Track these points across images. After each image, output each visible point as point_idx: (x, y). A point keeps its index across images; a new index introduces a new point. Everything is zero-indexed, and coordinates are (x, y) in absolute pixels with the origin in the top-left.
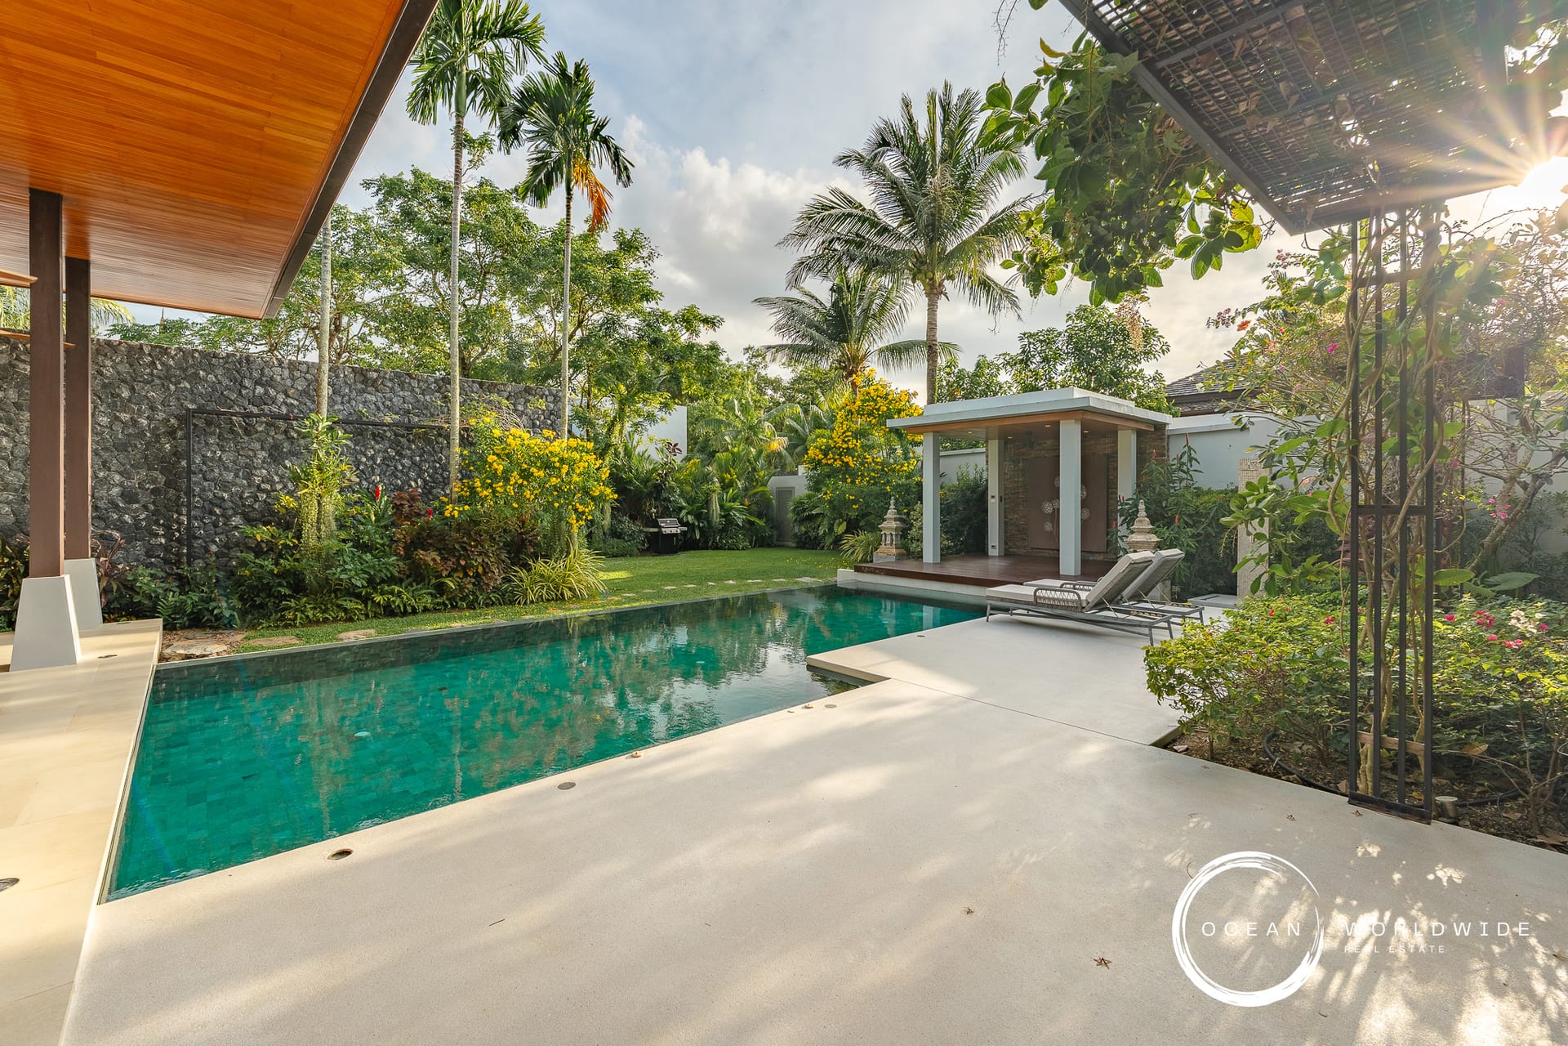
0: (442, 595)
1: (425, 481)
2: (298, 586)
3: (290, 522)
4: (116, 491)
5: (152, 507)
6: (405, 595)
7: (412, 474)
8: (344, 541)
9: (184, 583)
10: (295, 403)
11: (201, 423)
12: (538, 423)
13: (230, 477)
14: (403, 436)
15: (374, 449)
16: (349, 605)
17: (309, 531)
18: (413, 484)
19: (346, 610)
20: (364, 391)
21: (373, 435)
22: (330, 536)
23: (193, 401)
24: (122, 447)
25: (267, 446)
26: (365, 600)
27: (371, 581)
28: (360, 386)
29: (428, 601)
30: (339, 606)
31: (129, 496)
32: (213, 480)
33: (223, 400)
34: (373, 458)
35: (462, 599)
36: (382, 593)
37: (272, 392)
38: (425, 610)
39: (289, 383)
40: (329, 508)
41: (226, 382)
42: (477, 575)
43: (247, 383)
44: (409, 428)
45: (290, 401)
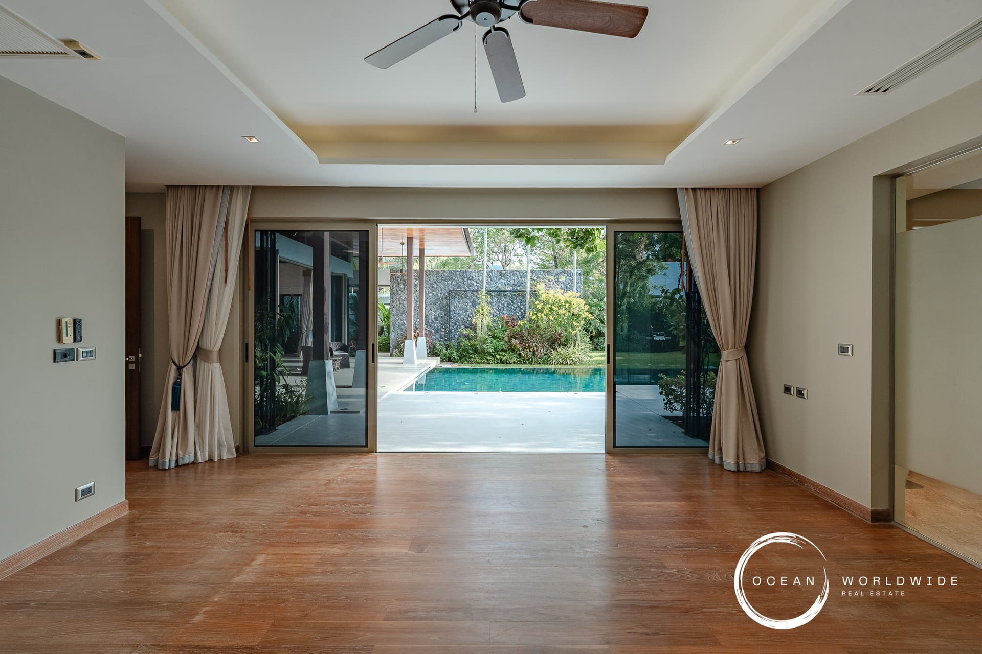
0: (520, 358)
1: (522, 312)
2: (475, 351)
3: (474, 328)
4: (433, 317)
5: (441, 322)
6: (506, 356)
7: (517, 310)
8: (489, 335)
9: (448, 347)
10: (479, 285)
11: (453, 294)
12: (568, 286)
13: (461, 312)
14: (514, 295)
15: (505, 301)
16: (489, 358)
17: (479, 331)
18: (517, 314)
19: (488, 360)
20: (501, 279)
21: (504, 295)
22: (485, 333)
23: (452, 287)
24: (434, 303)
25: (471, 301)
26: (494, 356)
27: (496, 350)
28: (500, 277)
29: (515, 359)
30: (486, 358)
31: (436, 319)
32: (457, 313)
33: (460, 286)
34: (503, 304)
35: (528, 360)
36: (500, 355)
37: (473, 282)
38: (514, 363)
39: (477, 278)
40: (485, 323)
41: (460, 280)
42: (534, 352)
43: (466, 279)
44: (516, 292)
45: (477, 284)
